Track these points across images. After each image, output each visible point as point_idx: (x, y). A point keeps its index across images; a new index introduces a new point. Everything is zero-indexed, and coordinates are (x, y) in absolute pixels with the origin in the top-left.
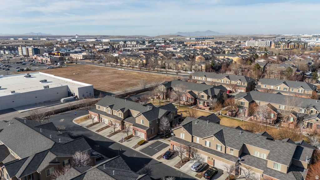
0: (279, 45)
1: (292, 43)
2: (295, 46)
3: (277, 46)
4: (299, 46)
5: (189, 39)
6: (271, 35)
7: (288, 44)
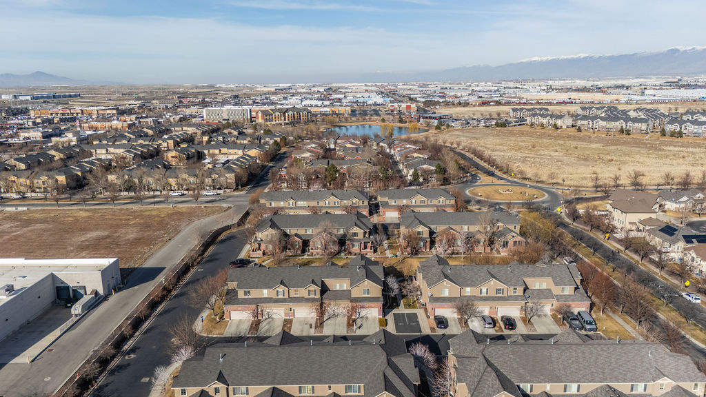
0: (271, 117)
1: (290, 113)
2: (294, 117)
3: (268, 117)
4: (300, 116)
5: (10, 97)
6: (197, 87)
7: (284, 113)
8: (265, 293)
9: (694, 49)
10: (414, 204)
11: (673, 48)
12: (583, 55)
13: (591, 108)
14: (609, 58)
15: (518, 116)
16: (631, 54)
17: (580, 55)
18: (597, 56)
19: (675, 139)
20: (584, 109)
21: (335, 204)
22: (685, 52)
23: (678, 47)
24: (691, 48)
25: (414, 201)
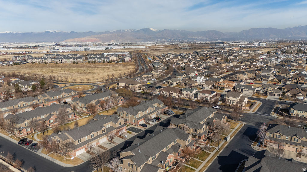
8: (86, 138)
9: (55, 31)
10: (62, 97)
11: (47, 31)
12: (8, 32)
13: (50, 55)
14: (21, 33)
15: (18, 60)
16: (30, 32)
17: (6, 32)
18: (15, 32)
19: (92, 65)
20: (47, 55)
21: (24, 105)
22: (52, 32)
23: (50, 31)
24: (54, 31)
25: (62, 96)
